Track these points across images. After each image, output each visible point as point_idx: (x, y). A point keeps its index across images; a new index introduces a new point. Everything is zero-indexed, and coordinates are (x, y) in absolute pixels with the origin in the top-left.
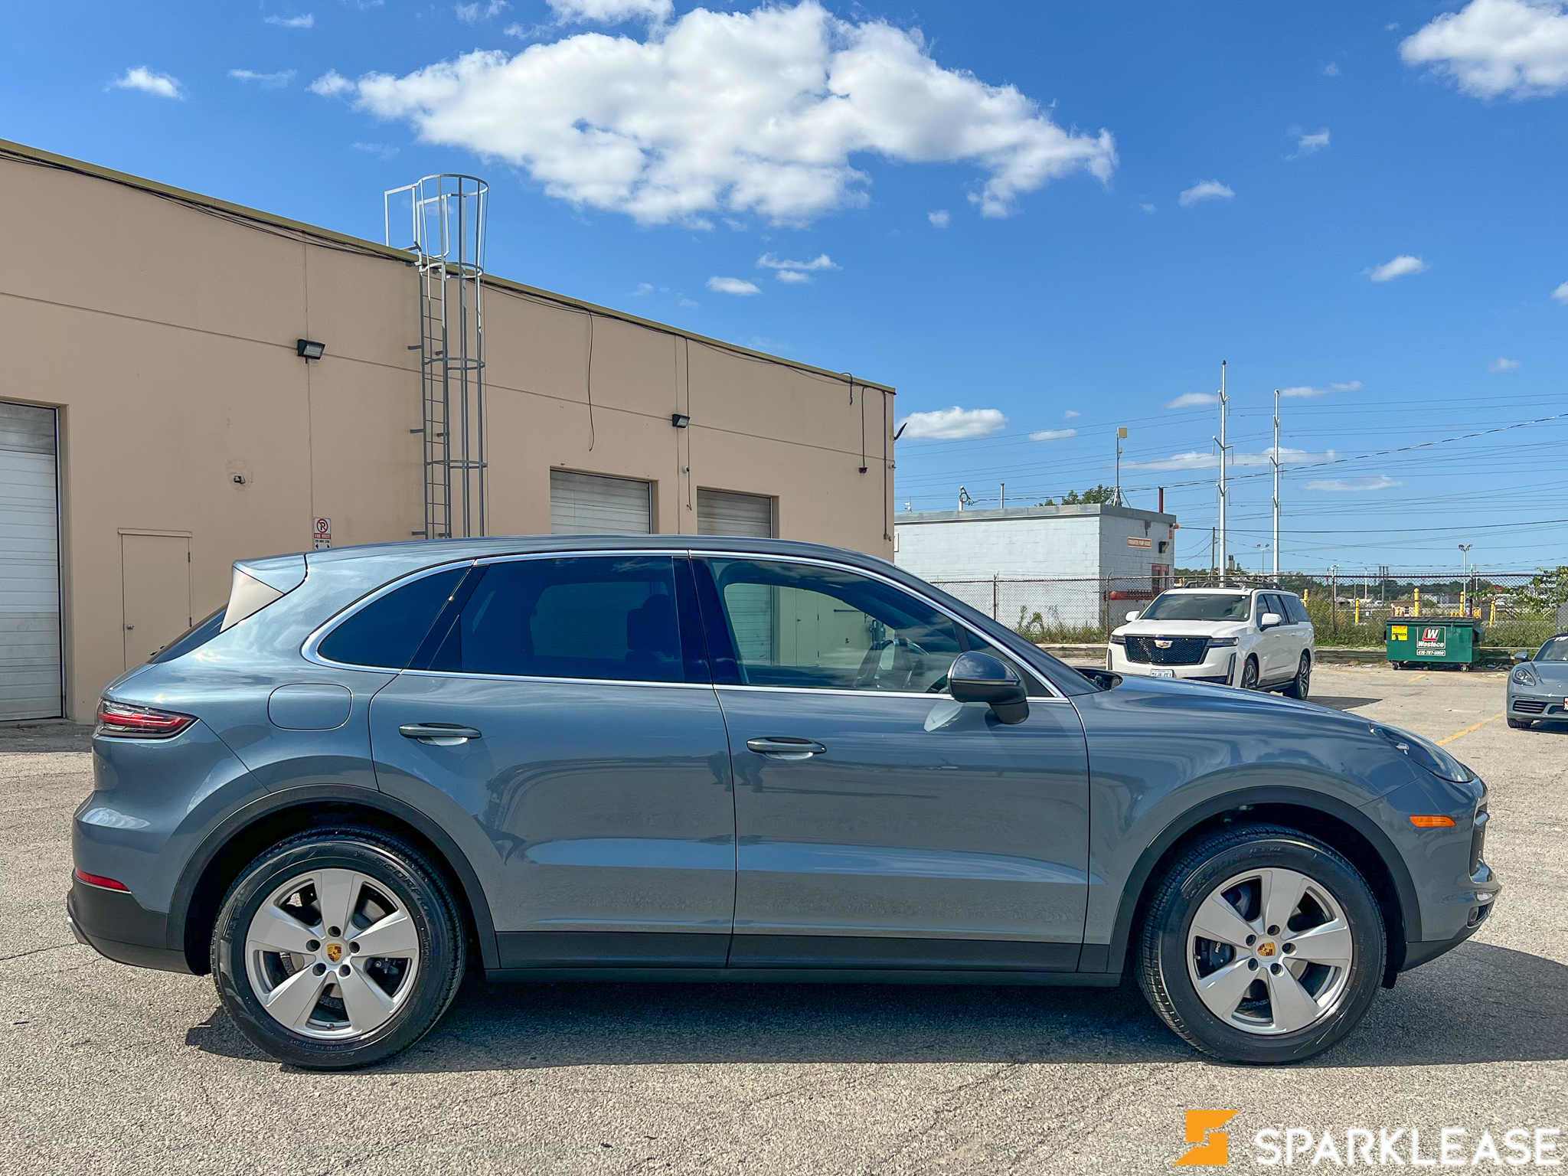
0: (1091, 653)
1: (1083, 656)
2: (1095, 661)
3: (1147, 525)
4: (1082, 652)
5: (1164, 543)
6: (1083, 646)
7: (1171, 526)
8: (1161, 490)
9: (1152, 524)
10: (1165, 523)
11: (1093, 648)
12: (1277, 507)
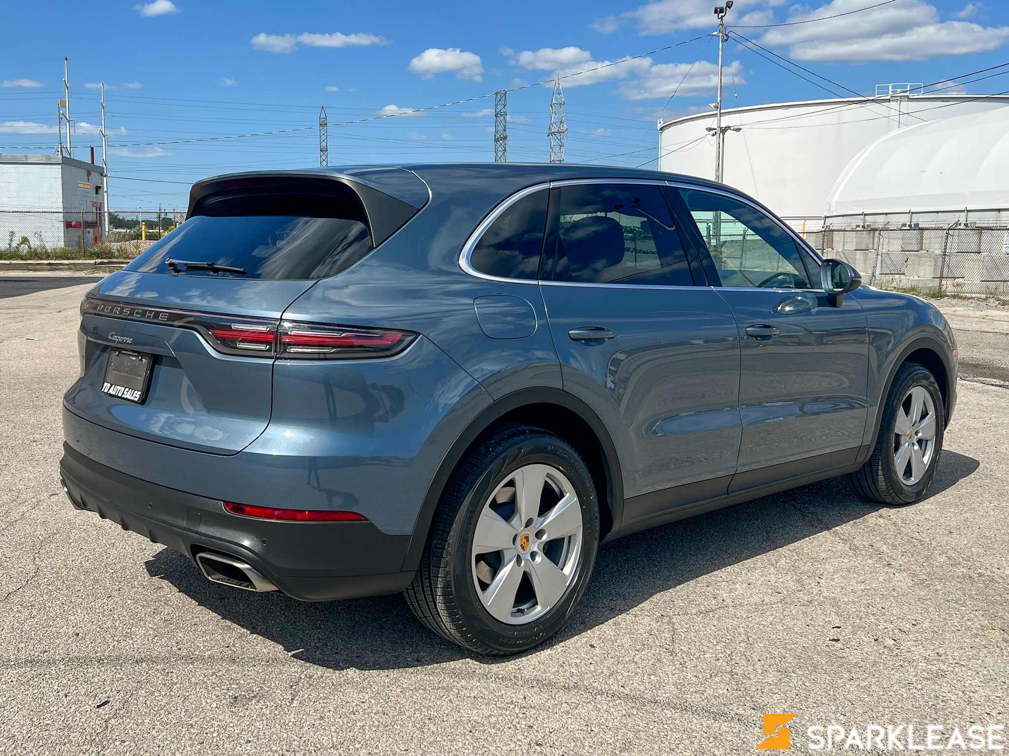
0: (72, 267)
1: (67, 270)
2: (75, 272)
3: (89, 174)
4: (66, 267)
5: (100, 187)
6: (66, 262)
7: (102, 175)
8: (92, 149)
9: (92, 173)
10: (98, 172)
11: (74, 264)
12: (106, 165)
